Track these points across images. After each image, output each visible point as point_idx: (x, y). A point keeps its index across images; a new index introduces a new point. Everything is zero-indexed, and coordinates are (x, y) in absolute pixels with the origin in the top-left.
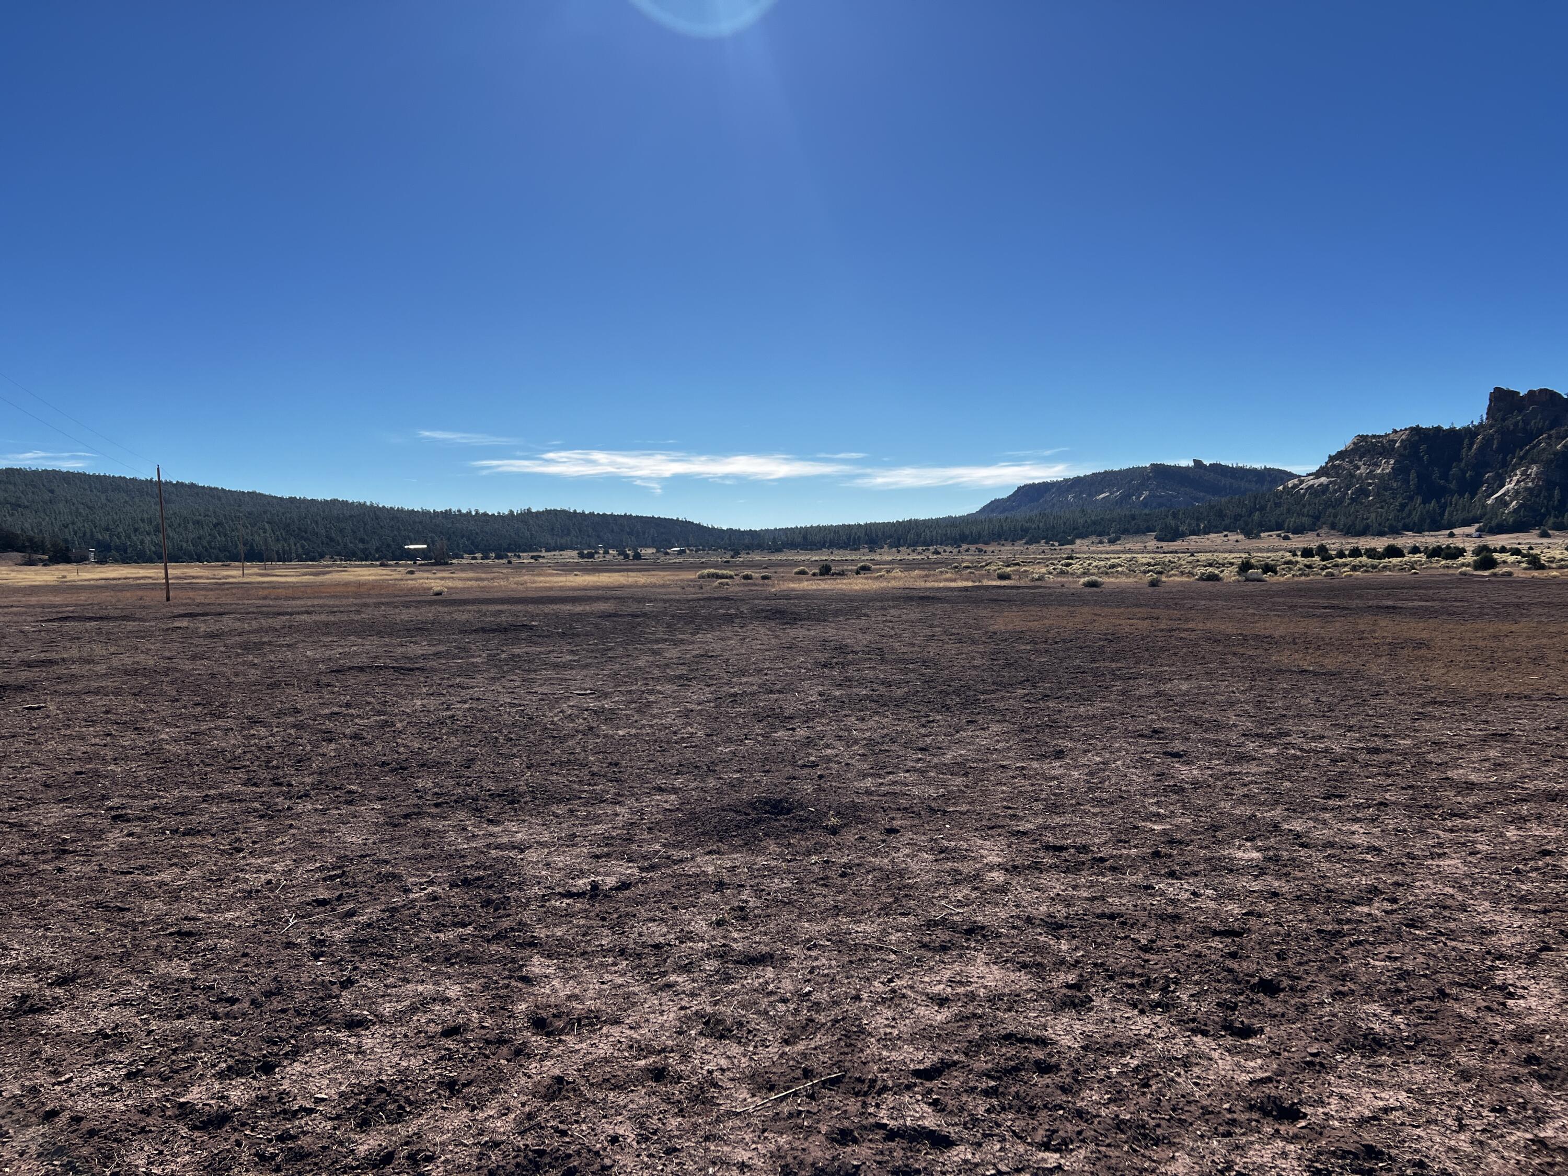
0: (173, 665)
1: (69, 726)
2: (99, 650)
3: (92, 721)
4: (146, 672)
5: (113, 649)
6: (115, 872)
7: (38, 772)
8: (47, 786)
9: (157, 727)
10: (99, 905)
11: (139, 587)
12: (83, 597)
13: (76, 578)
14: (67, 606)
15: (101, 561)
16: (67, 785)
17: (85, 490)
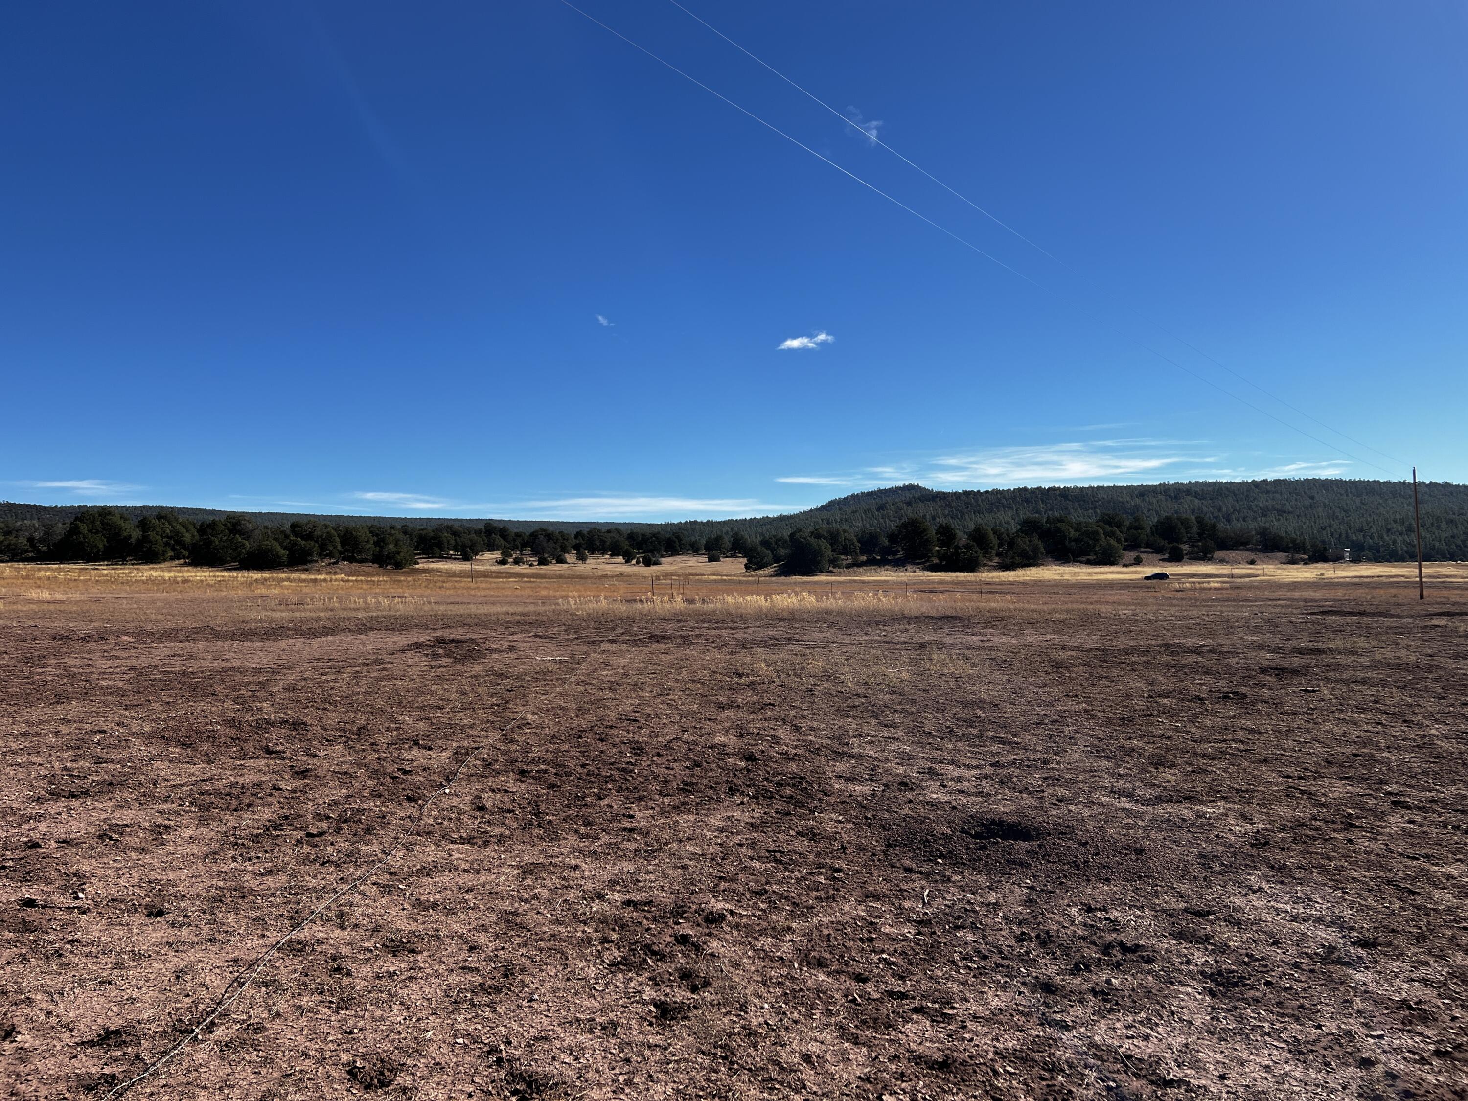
0: (1435, 663)
1: (1342, 711)
2: (1361, 643)
3: (1362, 708)
4: (1408, 667)
5: (1375, 643)
6: (1401, 855)
7: (1319, 749)
8: (1329, 763)
9: (1426, 722)
10: (1389, 882)
11: (1392, 585)
12: (1340, 593)
13: (1333, 576)
14: (1326, 601)
15: (1356, 560)
16: (1346, 764)
17: (1341, 495)
